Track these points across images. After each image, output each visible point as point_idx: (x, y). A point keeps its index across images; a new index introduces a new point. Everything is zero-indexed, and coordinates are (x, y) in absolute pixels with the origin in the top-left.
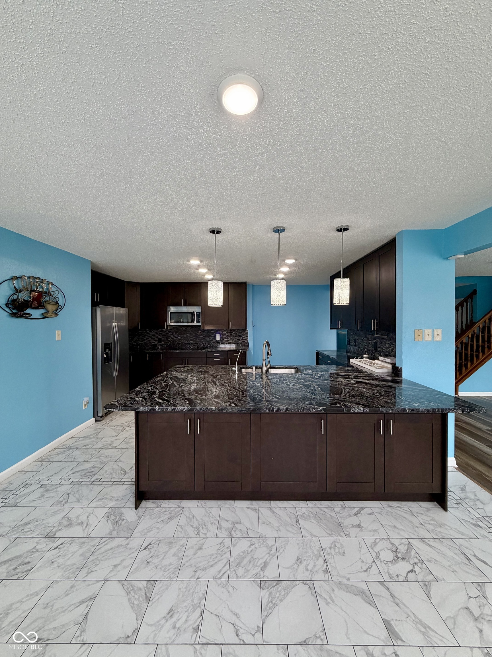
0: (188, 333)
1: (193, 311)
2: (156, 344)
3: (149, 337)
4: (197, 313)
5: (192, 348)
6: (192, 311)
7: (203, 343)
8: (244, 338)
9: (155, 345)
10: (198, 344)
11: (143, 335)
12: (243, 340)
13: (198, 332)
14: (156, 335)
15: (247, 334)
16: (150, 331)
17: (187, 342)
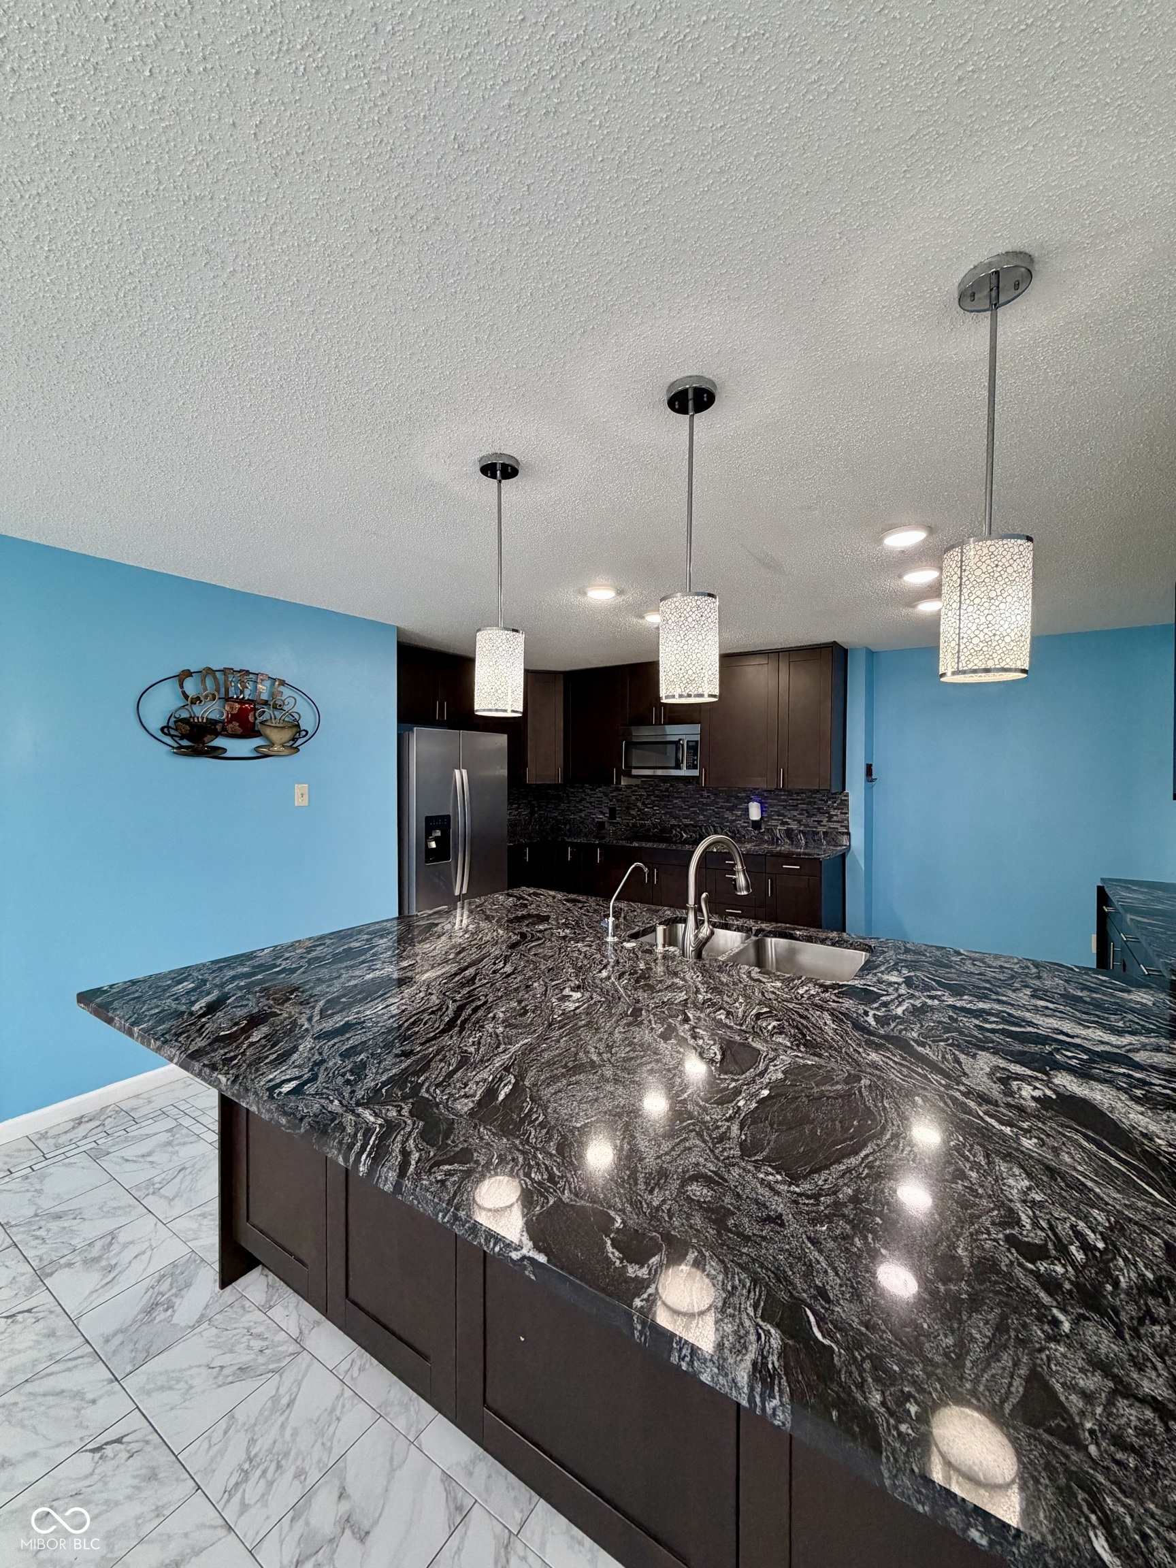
0: (677, 798)
1: (680, 737)
2: (604, 823)
3: (591, 803)
4: (690, 744)
5: (686, 839)
6: (675, 738)
7: (714, 826)
8: (835, 818)
9: (601, 825)
10: (700, 827)
11: (578, 799)
12: (832, 825)
13: (702, 796)
14: (605, 799)
15: (844, 804)
16: (591, 790)
17: (673, 822)
